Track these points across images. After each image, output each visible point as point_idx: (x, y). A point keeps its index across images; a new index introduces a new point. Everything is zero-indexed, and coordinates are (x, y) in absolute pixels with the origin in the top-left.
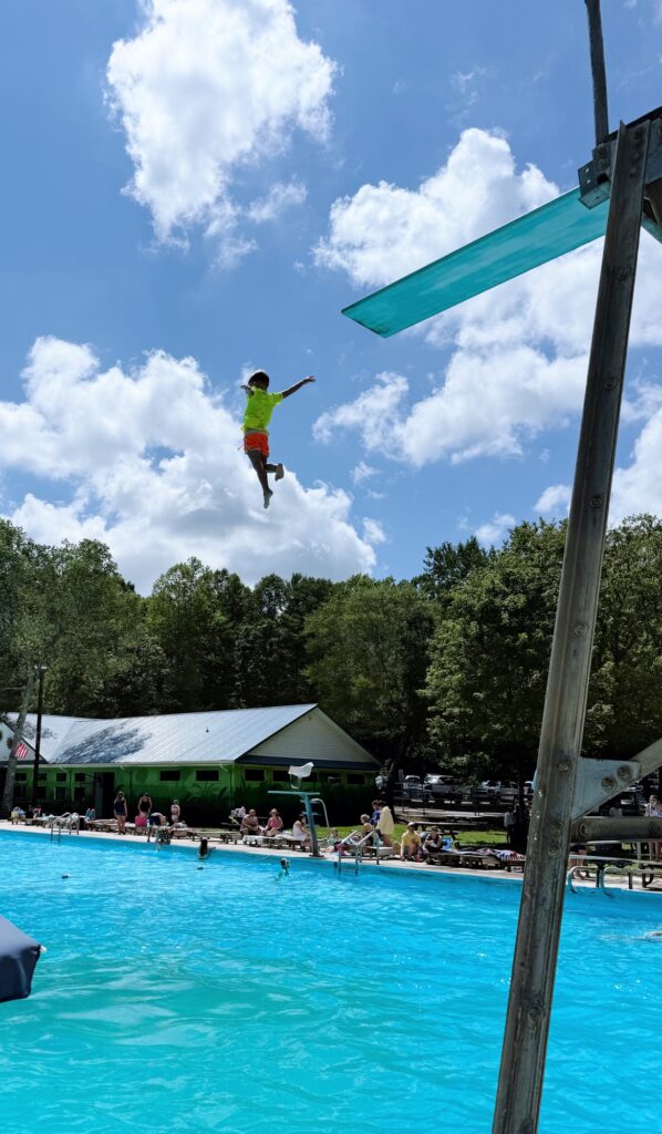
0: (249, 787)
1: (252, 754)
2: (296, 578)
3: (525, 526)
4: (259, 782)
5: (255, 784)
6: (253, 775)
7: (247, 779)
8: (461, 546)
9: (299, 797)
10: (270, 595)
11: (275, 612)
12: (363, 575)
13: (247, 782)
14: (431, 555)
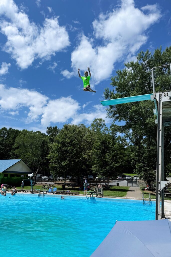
0: (5, 178)
1: (6, 170)
2: (10, 129)
3: (66, 125)
4: (7, 177)
5: (6, 178)
6: (6, 175)
7: (4, 176)
8: (54, 127)
9: (30, 181)
10: (4, 132)
11: (5, 136)
12: (26, 130)
13: (4, 177)
14: (48, 129)
